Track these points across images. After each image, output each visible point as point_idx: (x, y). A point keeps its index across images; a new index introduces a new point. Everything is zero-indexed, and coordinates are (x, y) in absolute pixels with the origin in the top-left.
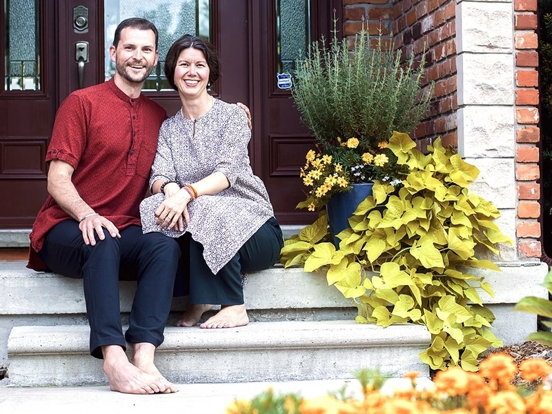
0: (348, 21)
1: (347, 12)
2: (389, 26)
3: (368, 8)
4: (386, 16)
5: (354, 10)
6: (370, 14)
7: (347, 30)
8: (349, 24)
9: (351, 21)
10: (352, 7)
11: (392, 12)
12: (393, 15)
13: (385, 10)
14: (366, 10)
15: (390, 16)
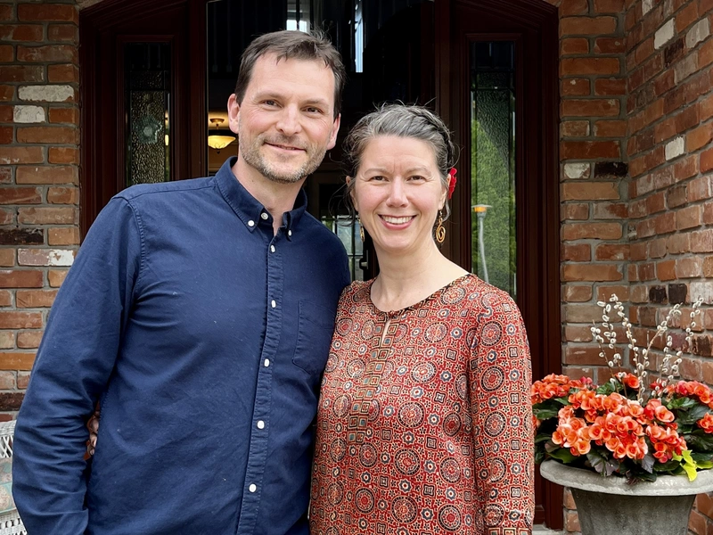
0: (567, 263)
1: (566, 251)
2: (623, 269)
3: (595, 245)
4: (620, 256)
5: (577, 248)
6: (598, 252)
7: (567, 274)
8: (569, 266)
9: (573, 263)
10: (574, 243)
11: (628, 251)
12: (630, 254)
13: (618, 248)
14: (592, 247)
15: (625, 255)
